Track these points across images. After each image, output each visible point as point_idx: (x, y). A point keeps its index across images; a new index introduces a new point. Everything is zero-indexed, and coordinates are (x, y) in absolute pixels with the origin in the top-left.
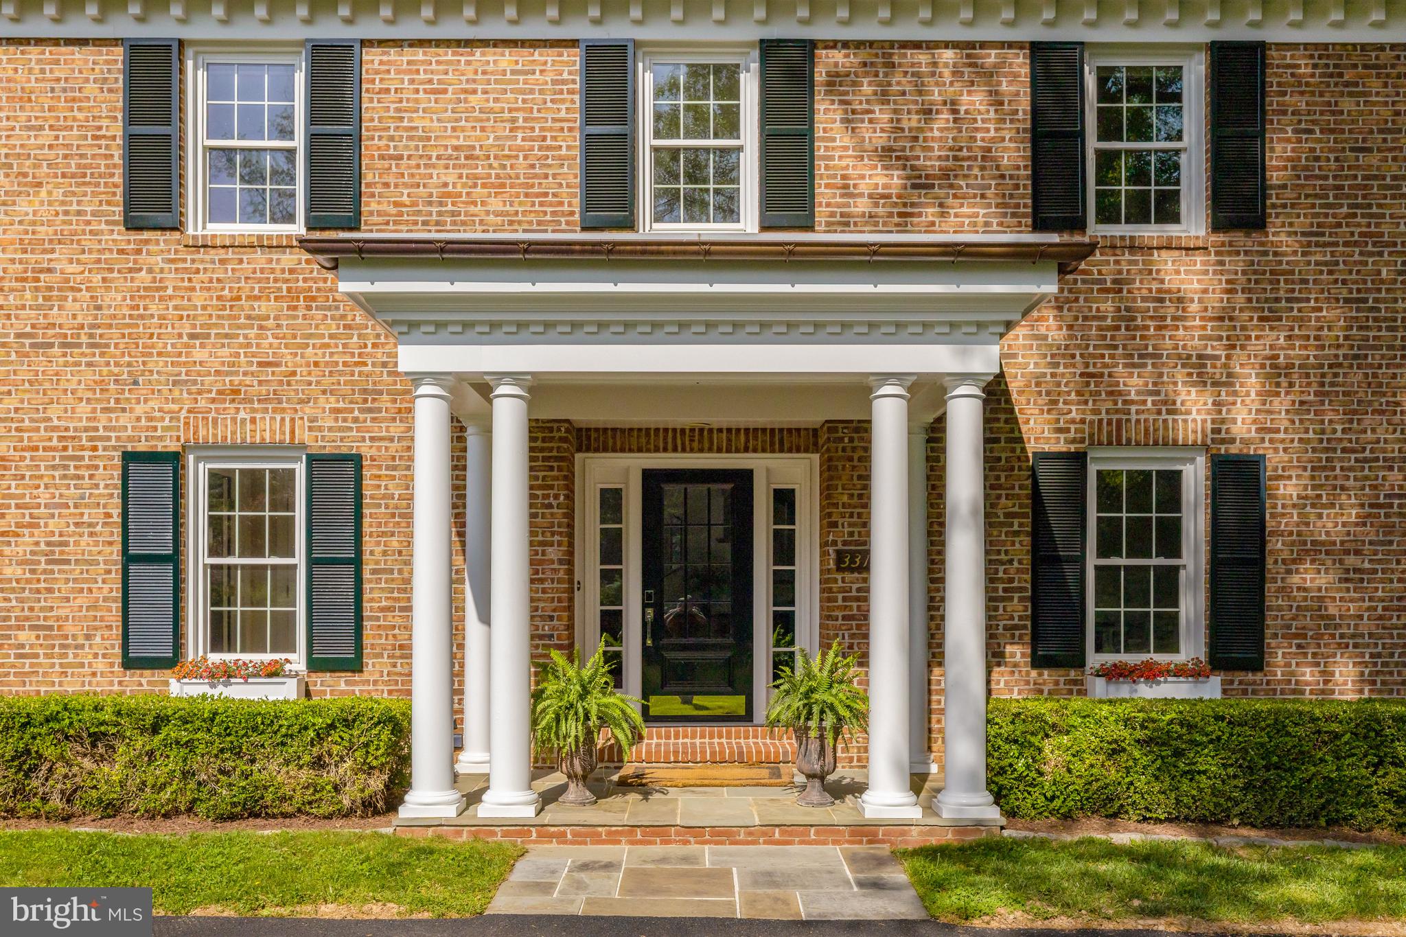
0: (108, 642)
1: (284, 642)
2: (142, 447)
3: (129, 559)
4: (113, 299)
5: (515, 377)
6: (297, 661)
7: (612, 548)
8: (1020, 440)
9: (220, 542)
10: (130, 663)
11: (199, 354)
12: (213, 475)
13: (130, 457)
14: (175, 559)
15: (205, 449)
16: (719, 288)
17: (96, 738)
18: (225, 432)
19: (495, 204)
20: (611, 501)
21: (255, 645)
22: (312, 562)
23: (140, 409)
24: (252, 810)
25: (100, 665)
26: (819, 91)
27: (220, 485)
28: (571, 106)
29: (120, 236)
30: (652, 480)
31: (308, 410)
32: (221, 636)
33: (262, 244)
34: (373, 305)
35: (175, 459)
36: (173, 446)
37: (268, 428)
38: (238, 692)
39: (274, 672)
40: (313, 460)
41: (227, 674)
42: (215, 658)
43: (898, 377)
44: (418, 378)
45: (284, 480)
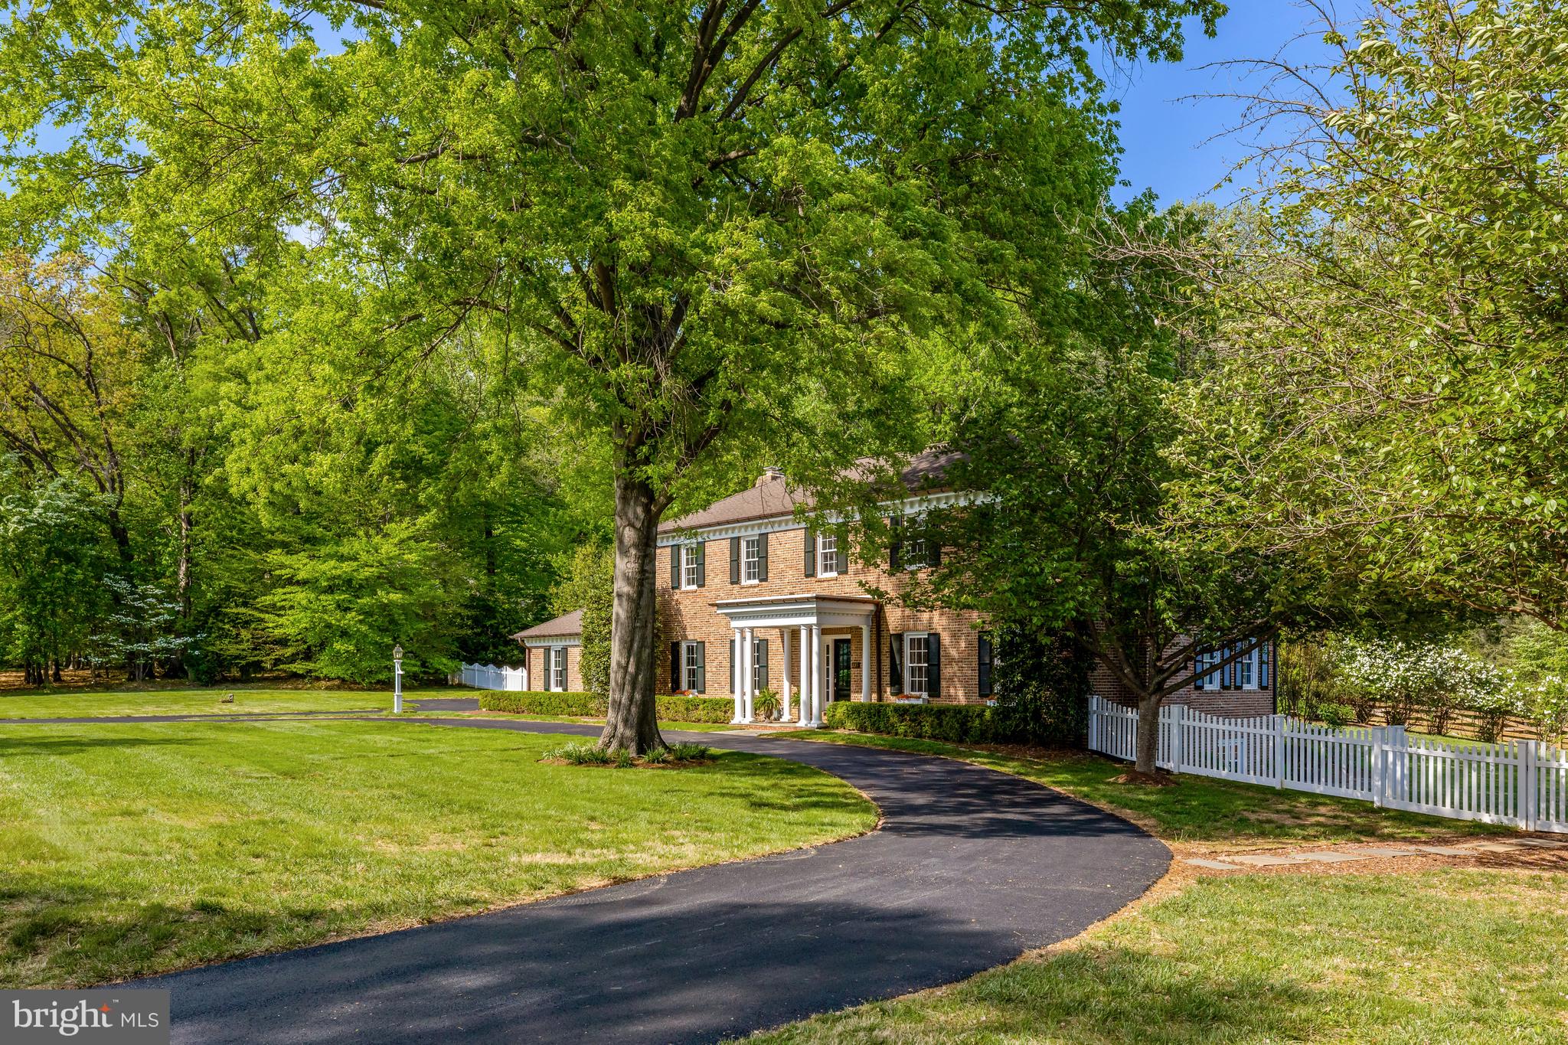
19: (791, 572)
29: (730, 586)
30: (837, 642)
34: (726, 614)
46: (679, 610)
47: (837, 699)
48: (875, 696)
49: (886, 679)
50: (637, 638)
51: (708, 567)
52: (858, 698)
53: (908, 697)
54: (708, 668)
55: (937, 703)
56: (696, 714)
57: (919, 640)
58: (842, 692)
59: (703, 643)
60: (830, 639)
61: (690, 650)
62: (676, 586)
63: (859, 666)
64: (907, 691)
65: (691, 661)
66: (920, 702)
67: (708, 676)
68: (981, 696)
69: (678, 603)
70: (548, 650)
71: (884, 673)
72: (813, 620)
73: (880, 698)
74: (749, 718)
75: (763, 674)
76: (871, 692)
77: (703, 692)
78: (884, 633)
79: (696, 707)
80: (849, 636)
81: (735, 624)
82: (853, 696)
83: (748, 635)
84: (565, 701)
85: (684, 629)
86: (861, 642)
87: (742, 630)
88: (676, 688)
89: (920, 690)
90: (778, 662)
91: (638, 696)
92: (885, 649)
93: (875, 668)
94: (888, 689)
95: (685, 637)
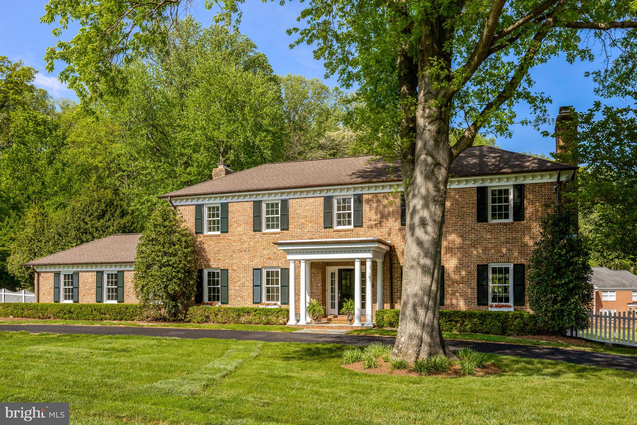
0: (251, 299)
1: (277, 300)
2: (256, 267)
3: (254, 286)
4: (251, 243)
5: (303, 260)
6: (279, 303)
7: (332, 283)
8: (399, 264)
9: (268, 283)
10: (254, 303)
11: (264, 252)
12: (267, 271)
13: (254, 269)
14: (260, 286)
15: (265, 267)
16: (329, 247)
17: (248, 312)
18: (268, 265)
19: (310, 225)
20: (333, 275)
21: (273, 300)
22: (281, 286)
23: (255, 261)
24: (268, 323)
25: (250, 303)
26: (364, 202)
27: (268, 273)
28: (322, 208)
29: (253, 233)
30: (340, 271)
31: (281, 261)
32: (268, 298)
33: (274, 233)
34: (284, 250)
35: (260, 269)
36: (260, 267)
37: (275, 264)
38: (269, 307)
39: (275, 304)
40: (281, 269)
41: (268, 305)
42: (267, 302)
43: (358, 259)
44: (290, 260)
45: (277, 272)
46: (204, 250)
48: (387, 305)
49: (397, 295)
51: (232, 220)
54: (231, 287)
59: (227, 270)
61: (213, 275)
62: (199, 230)
67: (231, 292)
68: (479, 305)
69: (202, 243)
70: (57, 274)
71: (395, 290)
73: (392, 307)
74: (303, 321)
75: (285, 291)
78: (395, 265)
81: (289, 257)
83: (303, 265)
84: (99, 311)
88: (199, 300)
92: (397, 275)
93: (387, 287)
94: (399, 301)
95: (208, 266)
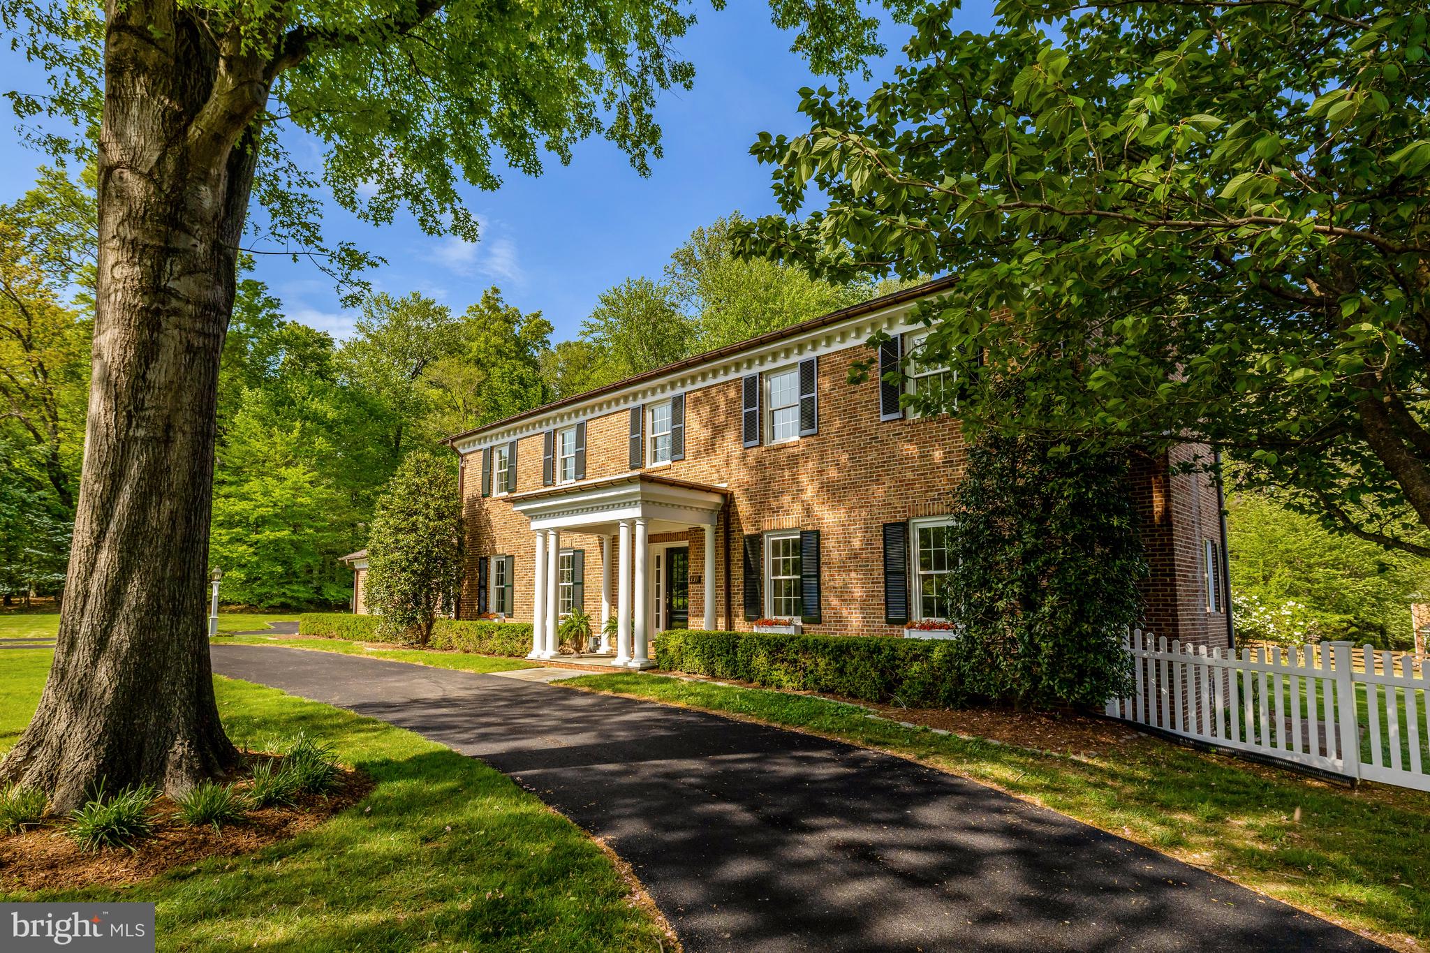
5: (551, 529)
19: (612, 465)
22: (575, 584)
28: (628, 431)
30: (669, 552)
34: (524, 512)
37: (568, 543)
40: (575, 552)
46: (488, 521)
47: (669, 626)
48: (722, 622)
49: (738, 598)
50: (134, 471)
51: (521, 469)
52: (700, 624)
53: (770, 624)
54: (517, 587)
55: (814, 632)
56: (489, 644)
57: (786, 542)
58: (675, 618)
59: (513, 557)
60: (660, 548)
61: (501, 567)
62: (487, 494)
63: (699, 580)
64: (768, 614)
65: (501, 580)
66: (790, 631)
67: (517, 595)
68: (890, 622)
69: (488, 512)
71: (734, 589)
72: (636, 512)
73: (730, 625)
74: (550, 652)
75: (578, 594)
76: (716, 615)
77: (511, 615)
78: (736, 535)
79: (490, 635)
80: (686, 543)
81: (536, 525)
82: (691, 621)
83: (552, 539)
85: (494, 542)
86: (701, 548)
87: (545, 533)
88: (483, 611)
89: (788, 613)
90: (595, 578)
91: (121, 636)
92: (737, 556)
93: (722, 582)
94: (741, 612)
95: (494, 552)
